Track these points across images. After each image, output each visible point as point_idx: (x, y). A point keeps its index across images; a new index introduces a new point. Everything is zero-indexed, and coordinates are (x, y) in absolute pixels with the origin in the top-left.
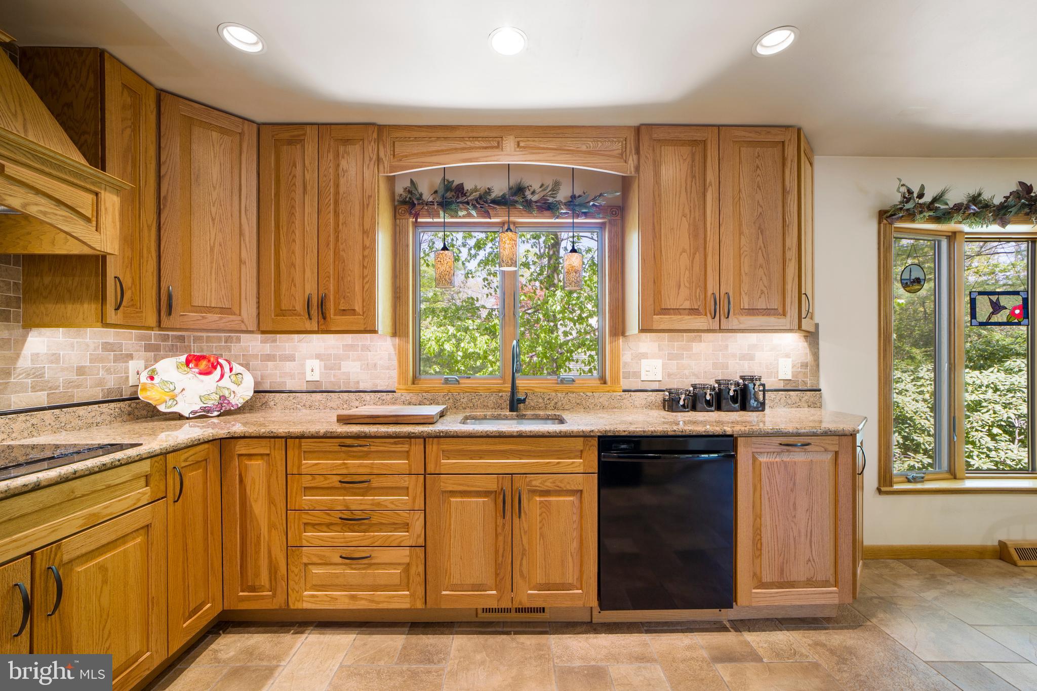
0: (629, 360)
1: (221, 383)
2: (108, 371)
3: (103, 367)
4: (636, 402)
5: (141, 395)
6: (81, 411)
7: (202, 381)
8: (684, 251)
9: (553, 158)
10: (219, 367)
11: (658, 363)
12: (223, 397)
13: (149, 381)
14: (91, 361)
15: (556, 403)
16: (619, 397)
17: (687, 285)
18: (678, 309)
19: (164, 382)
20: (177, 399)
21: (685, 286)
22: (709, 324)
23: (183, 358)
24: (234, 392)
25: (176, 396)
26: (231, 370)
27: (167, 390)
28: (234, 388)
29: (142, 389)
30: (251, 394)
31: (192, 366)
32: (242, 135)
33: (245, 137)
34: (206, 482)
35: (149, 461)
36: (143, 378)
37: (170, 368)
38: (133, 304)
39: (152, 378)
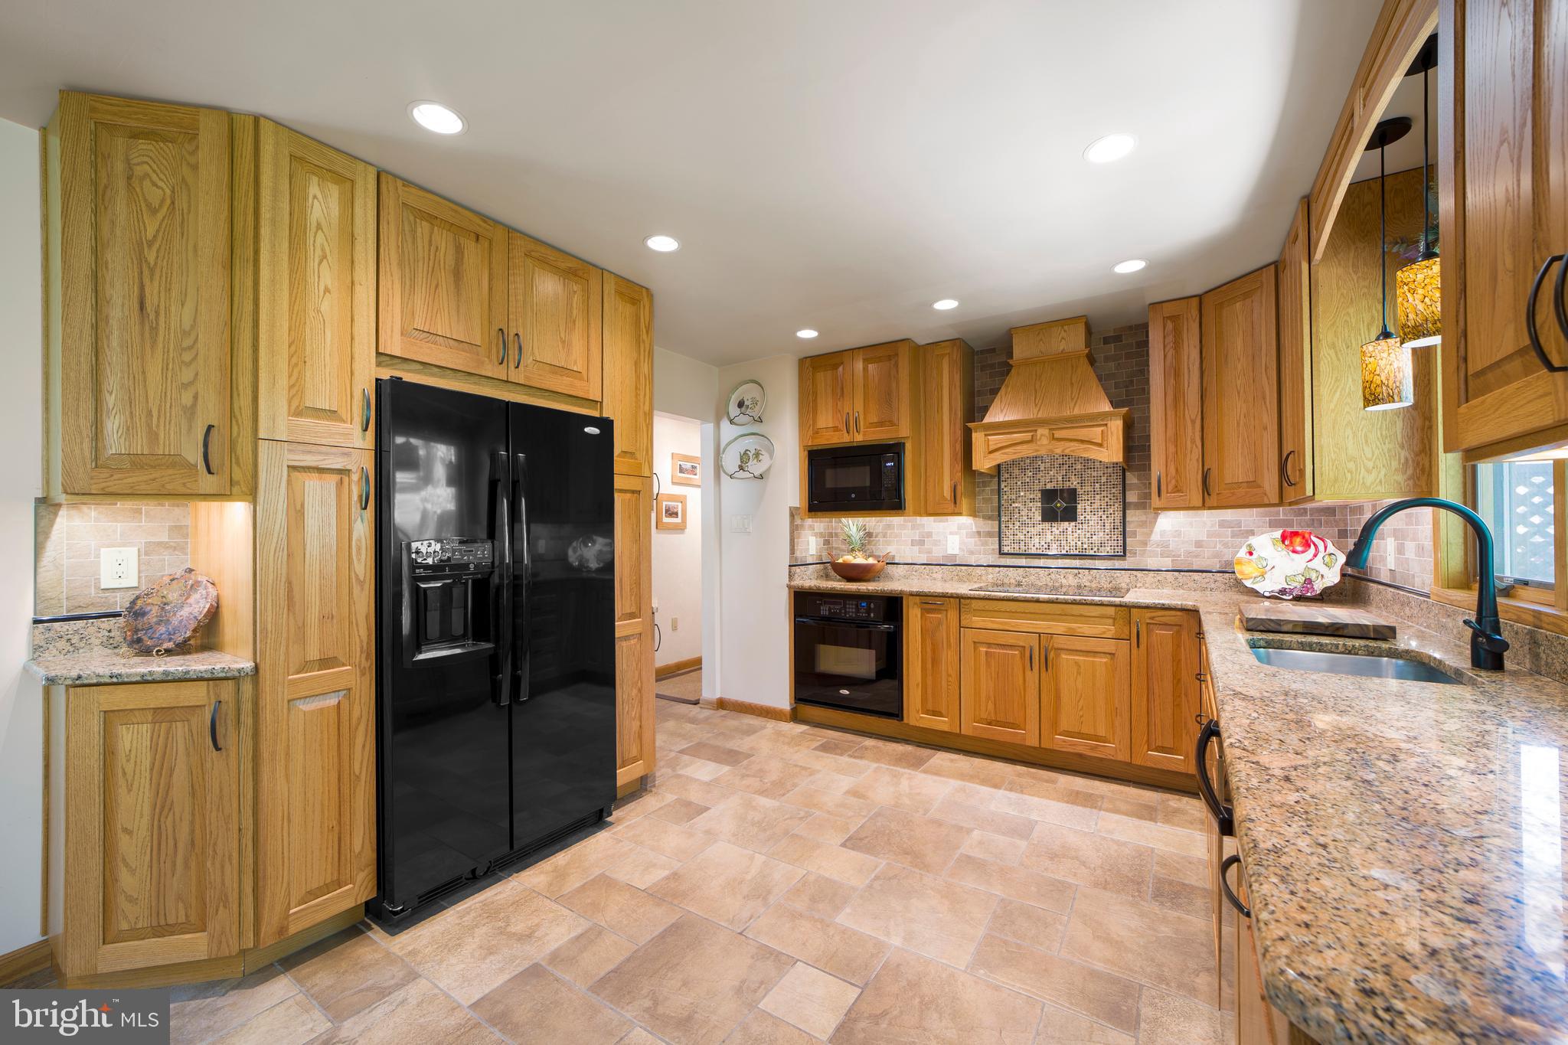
1: (1310, 565)
2: (1226, 545)
3: (1220, 542)
5: (1237, 568)
6: (1196, 576)
7: (1293, 560)
10: (1312, 546)
12: (1309, 581)
13: (1248, 556)
14: (1209, 536)
19: (1260, 558)
20: (1266, 576)
23: (1278, 534)
24: (1322, 576)
25: (1266, 573)
26: (1326, 548)
27: (1260, 566)
28: (1323, 570)
29: (1240, 562)
30: (1336, 579)
31: (1287, 542)
32: (1261, 286)
33: (1265, 286)
34: (1179, 646)
35: (1113, 608)
36: (1242, 553)
37: (1266, 544)
38: (1177, 489)
39: (1251, 554)
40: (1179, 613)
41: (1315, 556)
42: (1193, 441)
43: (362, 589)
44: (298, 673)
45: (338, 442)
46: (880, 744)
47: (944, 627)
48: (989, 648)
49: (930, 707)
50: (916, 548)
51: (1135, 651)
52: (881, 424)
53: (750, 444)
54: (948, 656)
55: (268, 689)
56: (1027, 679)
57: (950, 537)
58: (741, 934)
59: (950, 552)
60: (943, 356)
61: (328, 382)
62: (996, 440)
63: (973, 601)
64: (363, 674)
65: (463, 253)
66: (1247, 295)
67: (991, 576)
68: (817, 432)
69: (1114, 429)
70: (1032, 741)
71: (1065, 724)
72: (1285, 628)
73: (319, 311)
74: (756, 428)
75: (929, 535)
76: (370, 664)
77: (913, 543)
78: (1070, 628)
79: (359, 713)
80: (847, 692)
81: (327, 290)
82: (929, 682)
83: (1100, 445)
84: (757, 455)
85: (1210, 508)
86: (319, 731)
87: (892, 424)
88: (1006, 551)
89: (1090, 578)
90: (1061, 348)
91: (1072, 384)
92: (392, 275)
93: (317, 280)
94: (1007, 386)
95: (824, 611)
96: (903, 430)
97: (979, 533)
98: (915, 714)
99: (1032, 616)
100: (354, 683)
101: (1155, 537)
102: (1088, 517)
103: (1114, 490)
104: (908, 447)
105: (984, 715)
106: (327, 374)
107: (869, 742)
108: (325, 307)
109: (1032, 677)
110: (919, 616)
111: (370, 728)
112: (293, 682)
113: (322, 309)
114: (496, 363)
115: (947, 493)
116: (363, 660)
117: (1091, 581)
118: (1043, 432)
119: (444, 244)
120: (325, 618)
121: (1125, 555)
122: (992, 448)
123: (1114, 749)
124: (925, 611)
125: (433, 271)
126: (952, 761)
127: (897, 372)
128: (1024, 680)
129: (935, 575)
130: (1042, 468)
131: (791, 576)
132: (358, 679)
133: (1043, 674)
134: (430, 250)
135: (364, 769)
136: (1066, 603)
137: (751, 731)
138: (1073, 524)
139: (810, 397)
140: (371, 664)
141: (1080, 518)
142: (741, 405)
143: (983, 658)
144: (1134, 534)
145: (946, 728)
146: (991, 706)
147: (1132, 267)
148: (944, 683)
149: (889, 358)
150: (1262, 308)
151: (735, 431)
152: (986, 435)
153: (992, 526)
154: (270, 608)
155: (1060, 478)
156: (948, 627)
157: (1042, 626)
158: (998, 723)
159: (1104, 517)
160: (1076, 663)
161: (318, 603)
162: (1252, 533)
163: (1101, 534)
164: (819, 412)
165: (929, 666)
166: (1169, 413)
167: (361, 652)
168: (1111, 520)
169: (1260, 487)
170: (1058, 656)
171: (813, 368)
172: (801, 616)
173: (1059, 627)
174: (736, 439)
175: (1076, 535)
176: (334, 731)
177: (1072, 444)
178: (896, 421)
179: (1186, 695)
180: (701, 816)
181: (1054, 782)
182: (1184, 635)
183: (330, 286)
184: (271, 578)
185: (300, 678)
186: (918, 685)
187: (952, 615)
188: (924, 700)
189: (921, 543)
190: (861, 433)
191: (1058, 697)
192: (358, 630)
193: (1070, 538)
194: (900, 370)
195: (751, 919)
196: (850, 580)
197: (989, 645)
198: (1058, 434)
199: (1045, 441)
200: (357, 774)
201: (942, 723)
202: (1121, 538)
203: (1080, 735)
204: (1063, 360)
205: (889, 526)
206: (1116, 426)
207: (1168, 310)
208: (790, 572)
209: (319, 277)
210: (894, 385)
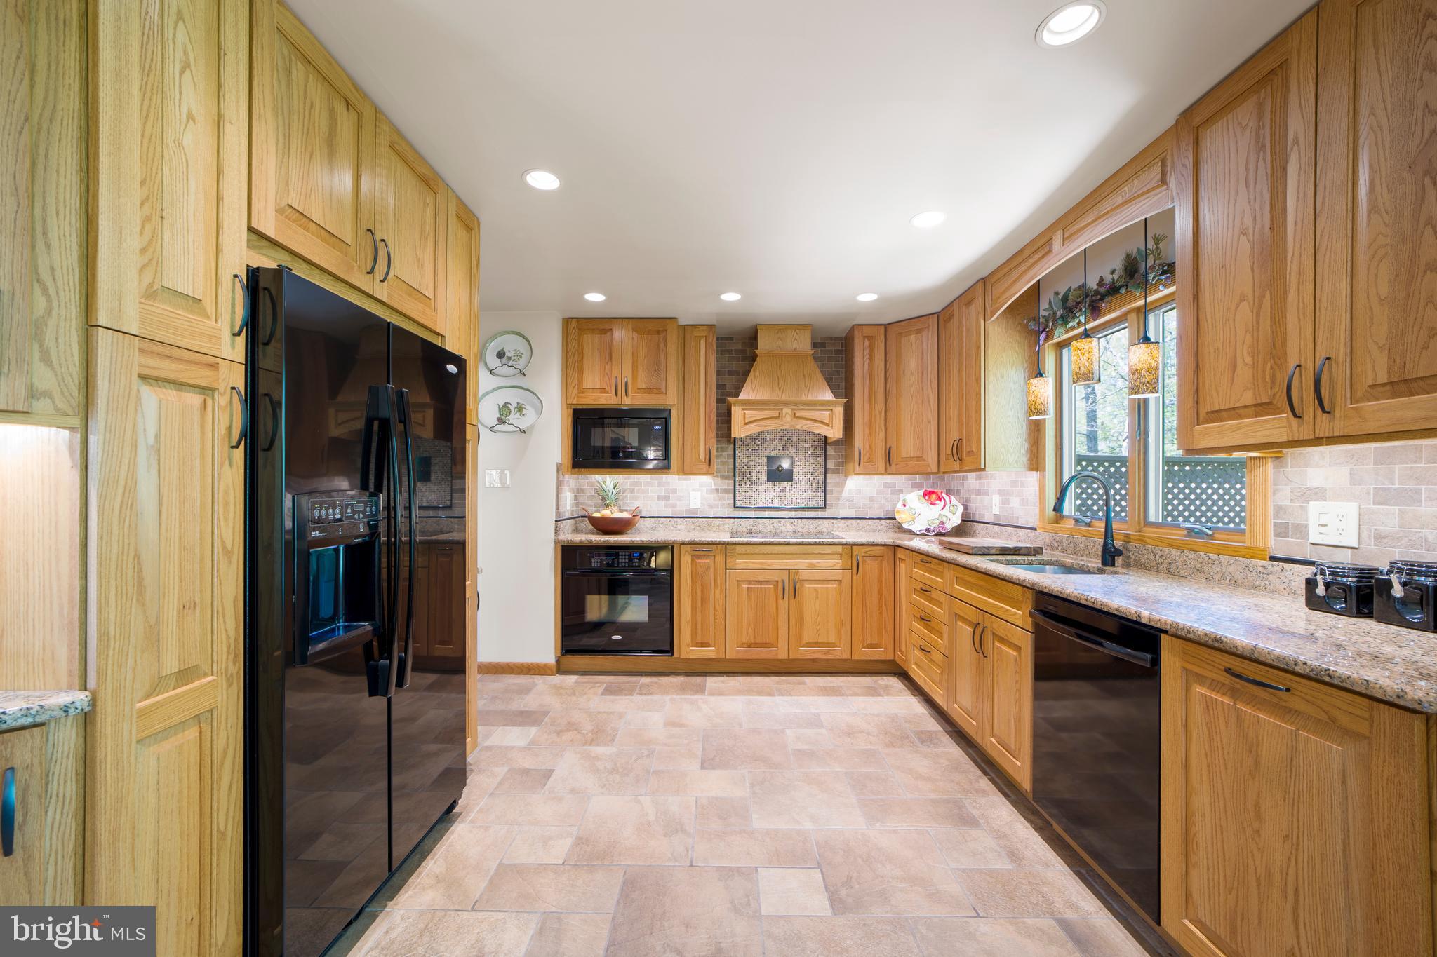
0: (1287, 503)
1: (942, 512)
2: (887, 500)
3: (885, 497)
4: (1293, 584)
5: (897, 516)
7: (931, 509)
8: (1243, 299)
9: (1092, 235)
10: (943, 500)
11: (1350, 509)
12: (942, 523)
13: (903, 507)
14: (877, 493)
15: (1170, 564)
16: (1261, 569)
17: (1248, 360)
18: (1234, 409)
19: (910, 508)
20: (915, 520)
21: (1245, 364)
22: (1291, 430)
23: (922, 492)
24: (950, 519)
25: (915, 518)
26: (951, 501)
27: (911, 514)
28: (950, 515)
29: (898, 512)
30: (959, 521)
31: (927, 498)
32: (928, 327)
33: (931, 328)
34: (881, 571)
35: (841, 547)
36: (900, 505)
37: (914, 498)
38: (870, 460)
39: (905, 506)
40: (882, 548)
41: (944, 506)
42: (880, 427)
43: (230, 562)
44: (148, 696)
45: (203, 347)
46: (654, 679)
47: (712, 570)
48: (749, 584)
49: (699, 640)
50: (662, 503)
51: (854, 577)
52: (649, 391)
53: (513, 397)
54: (715, 595)
55: (109, 731)
56: (779, 607)
57: (692, 494)
58: (691, 865)
59: (692, 506)
60: (701, 337)
61: (191, 253)
62: (751, 415)
63: (737, 547)
64: (230, 685)
65: (336, 120)
66: (918, 331)
67: (727, 526)
68: (582, 391)
69: (837, 414)
70: (783, 655)
71: (808, 637)
72: (992, 552)
73: (180, 145)
74: (518, 381)
75: (674, 491)
76: (236, 669)
77: (659, 498)
78: (811, 564)
79: (225, 741)
80: (619, 637)
81: (190, 117)
82: (699, 618)
83: (827, 425)
84: (520, 409)
85: (889, 474)
86: (177, 781)
87: (659, 391)
88: (739, 505)
89: (802, 525)
90: (794, 346)
91: (804, 376)
92: (266, 123)
93: (178, 96)
94: (755, 371)
95: (595, 563)
96: (671, 398)
97: (717, 490)
98: (685, 647)
99: (783, 556)
100: (219, 699)
101: (845, 494)
102: (801, 479)
103: (818, 459)
104: (674, 413)
105: (745, 641)
106: (191, 244)
107: (645, 680)
108: (188, 140)
109: (783, 604)
110: (690, 562)
111: (237, 759)
112: (142, 713)
113: (185, 143)
114: (365, 272)
115: (702, 456)
116: (230, 664)
117: (803, 528)
118: (787, 410)
119: (318, 100)
120: (186, 608)
121: (825, 508)
122: (747, 420)
123: (840, 652)
124: (694, 558)
125: (308, 133)
126: (723, 682)
127: (666, 346)
128: (777, 608)
129: (679, 527)
130: (768, 439)
131: (557, 531)
132: (224, 692)
133: (791, 601)
134: (305, 104)
135: (230, 820)
136: (809, 544)
137: (526, 691)
138: (790, 483)
139: (576, 357)
140: (239, 669)
141: (795, 479)
142: (501, 355)
143: (745, 592)
144: (832, 491)
145: (713, 656)
146: (751, 632)
147: (867, 298)
148: (712, 618)
149: (658, 332)
150: (928, 341)
151: (497, 382)
152: (743, 409)
153: (728, 484)
154: (112, 599)
155: (781, 448)
156: (715, 570)
157: (790, 563)
158: (756, 645)
159: (812, 479)
160: (816, 590)
161: (176, 587)
162: (901, 491)
163: (810, 492)
164: (585, 372)
165: (699, 604)
166: (865, 405)
167: (228, 653)
168: (816, 481)
169: (924, 461)
170: (802, 585)
171: (579, 329)
172: (568, 569)
173: (803, 563)
174: (494, 390)
175: (792, 492)
176: (194, 773)
177: (808, 422)
178: (663, 390)
179: (886, 605)
180: (551, 779)
181: (804, 683)
182: (885, 562)
183: (194, 112)
184: (115, 551)
185: (153, 705)
186: (688, 622)
187: (720, 559)
188: (694, 634)
189: (667, 498)
190: (630, 397)
191: (802, 618)
192: (225, 622)
193: (788, 494)
194: (669, 345)
195: (688, 851)
196: (606, 532)
197: (749, 582)
198: (799, 414)
199: (788, 418)
200: (222, 829)
201: (709, 653)
202: (823, 494)
203: (817, 644)
204: (795, 356)
205: (636, 483)
206: (839, 411)
207: (867, 331)
208: (556, 527)
209: (181, 93)
210: (662, 357)
